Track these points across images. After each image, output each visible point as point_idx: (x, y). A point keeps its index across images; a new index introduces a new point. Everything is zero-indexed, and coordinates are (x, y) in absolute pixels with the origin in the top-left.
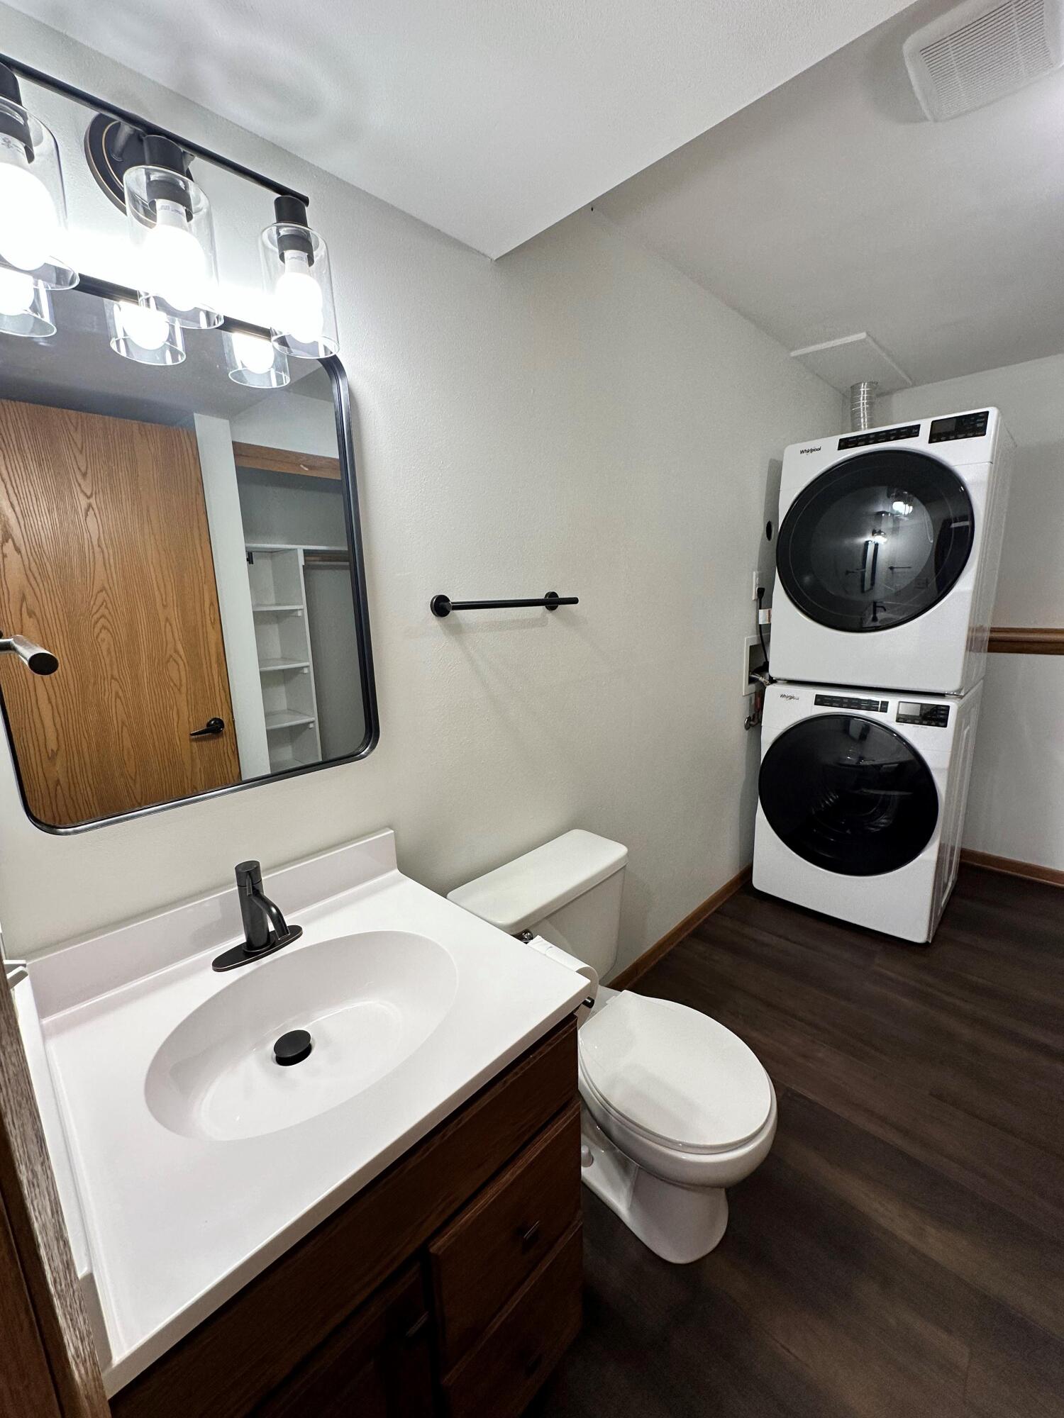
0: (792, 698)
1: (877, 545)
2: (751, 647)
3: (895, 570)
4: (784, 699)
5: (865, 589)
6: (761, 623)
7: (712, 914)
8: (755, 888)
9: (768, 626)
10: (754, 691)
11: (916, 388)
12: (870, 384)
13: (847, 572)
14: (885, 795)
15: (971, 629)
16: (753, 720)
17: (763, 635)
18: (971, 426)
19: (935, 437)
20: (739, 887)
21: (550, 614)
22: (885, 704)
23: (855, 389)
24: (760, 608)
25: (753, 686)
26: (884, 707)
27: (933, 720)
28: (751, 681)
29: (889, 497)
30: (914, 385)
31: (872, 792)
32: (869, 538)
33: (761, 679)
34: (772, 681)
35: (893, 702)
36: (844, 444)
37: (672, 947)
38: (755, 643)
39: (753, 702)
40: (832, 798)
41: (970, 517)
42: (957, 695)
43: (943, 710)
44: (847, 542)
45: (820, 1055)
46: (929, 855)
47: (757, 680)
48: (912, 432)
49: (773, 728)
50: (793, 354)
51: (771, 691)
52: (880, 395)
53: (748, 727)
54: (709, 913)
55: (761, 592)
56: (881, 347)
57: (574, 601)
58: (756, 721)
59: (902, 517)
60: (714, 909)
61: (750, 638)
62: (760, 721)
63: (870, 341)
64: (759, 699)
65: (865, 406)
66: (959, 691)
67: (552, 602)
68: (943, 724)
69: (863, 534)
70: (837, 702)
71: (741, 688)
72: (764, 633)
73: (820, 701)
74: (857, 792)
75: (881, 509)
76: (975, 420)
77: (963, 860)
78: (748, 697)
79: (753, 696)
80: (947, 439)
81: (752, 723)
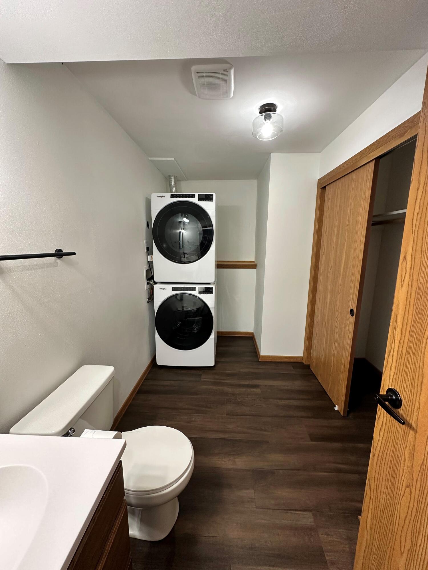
0: (164, 289)
1: (183, 233)
2: (146, 270)
3: (189, 242)
4: (161, 290)
5: (181, 248)
6: (149, 261)
7: (144, 381)
8: (157, 364)
9: (152, 262)
10: (149, 287)
11: (188, 181)
12: (174, 176)
13: (175, 242)
14: (197, 319)
15: (216, 261)
16: (150, 299)
17: (150, 265)
18: (208, 198)
19: (200, 199)
20: (152, 366)
21: (59, 260)
22: (195, 288)
23: (170, 177)
24: (148, 255)
25: (148, 285)
26: (194, 289)
27: (209, 292)
28: (148, 283)
29: (182, 216)
30: (187, 180)
31: (191, 319)
32: (180, 230)
33: (151, 283)
34: (155, 283)
35: (197, 287)
36: (173, 196)
37: (130, 402)
38: (148, 269)
39: (149, 292)
40: (179, 324)
41: (212, 226)
42: (214, 283)
43: (211, 288)
44: (174, 231)
45: (193, 419)
46: (212, 336)
47: (150, 283)
48: (193, 196)
49: (158, 301)
50: (150, 159)
51: (156, 287)
52: (178, 181)
53: (148, 302)
54: (143, 381)
55: (148, 249)
56: (178, 165)
57: (74, 254)
58: (151, 299)
59: (186, 223)
60: (144, 379)
61: (145, 267)
62: (153, 299)
63: (175, 162)
64: (151, 291)
65: (174, 184)
66: (214, 282)
67: (59, 254)
68: (211, 293)
69: (178, 229)
70: (180, 289)
71: (145, 288)
72: (151, 265)
73: (174, 289)
74: (186, 320)
75: (180, 220)
76: (210, 196)
77: (218, 335)
78: (147, 290)
79: (149, 289)
80: (203, 201)
81: (150, 300)
